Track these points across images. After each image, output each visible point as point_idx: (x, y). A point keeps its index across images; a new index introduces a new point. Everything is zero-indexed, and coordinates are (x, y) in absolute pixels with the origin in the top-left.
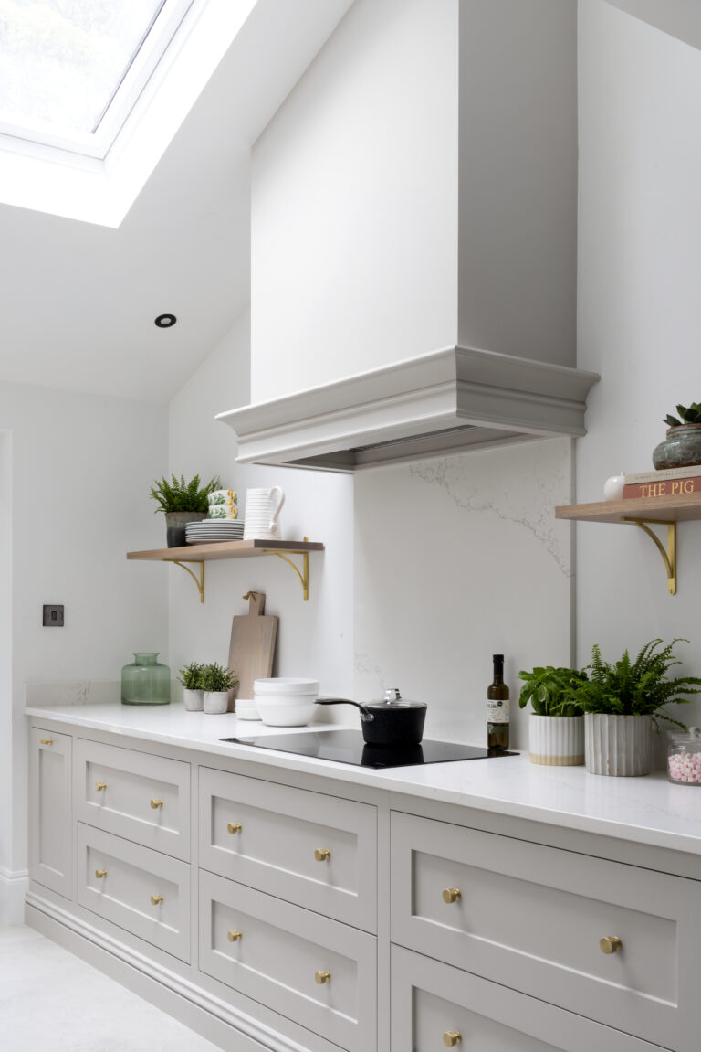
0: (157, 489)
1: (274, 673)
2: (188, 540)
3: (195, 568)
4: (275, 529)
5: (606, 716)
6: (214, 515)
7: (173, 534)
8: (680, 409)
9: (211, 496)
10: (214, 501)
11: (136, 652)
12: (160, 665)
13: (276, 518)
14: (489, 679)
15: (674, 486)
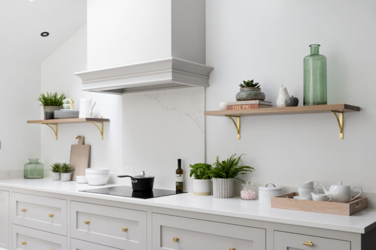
0: (41, 97)
1: (89, 166)
2: (55, 117)
3: (54, 126)
4: (91, 114)
5: (220, 179)
6: (66, 107)
7: (48, 114)
8: (244, 82)
9: (64, 101)
10: (65, 103)
11: (30, 158)
12: (40, 163)
13: (92, 110)
14: (177, 167)
15: (244, 106)
